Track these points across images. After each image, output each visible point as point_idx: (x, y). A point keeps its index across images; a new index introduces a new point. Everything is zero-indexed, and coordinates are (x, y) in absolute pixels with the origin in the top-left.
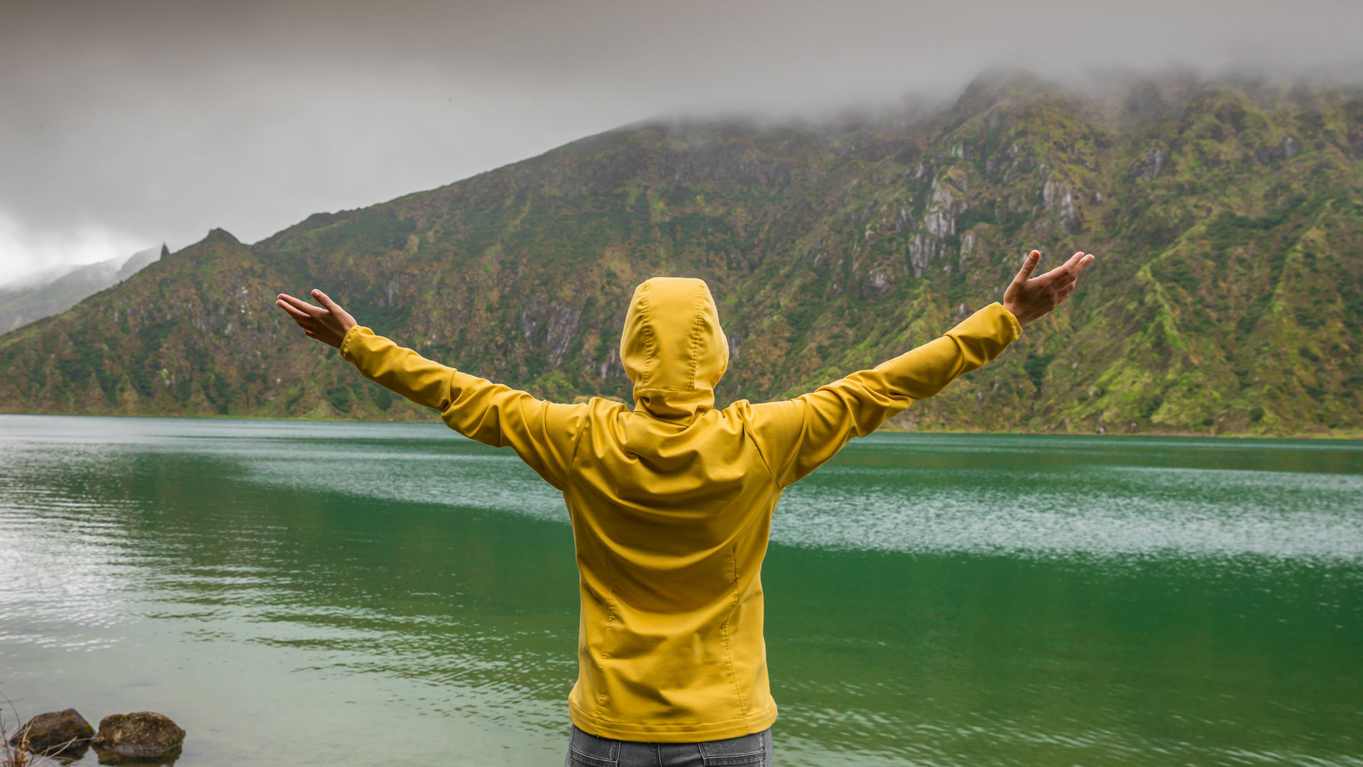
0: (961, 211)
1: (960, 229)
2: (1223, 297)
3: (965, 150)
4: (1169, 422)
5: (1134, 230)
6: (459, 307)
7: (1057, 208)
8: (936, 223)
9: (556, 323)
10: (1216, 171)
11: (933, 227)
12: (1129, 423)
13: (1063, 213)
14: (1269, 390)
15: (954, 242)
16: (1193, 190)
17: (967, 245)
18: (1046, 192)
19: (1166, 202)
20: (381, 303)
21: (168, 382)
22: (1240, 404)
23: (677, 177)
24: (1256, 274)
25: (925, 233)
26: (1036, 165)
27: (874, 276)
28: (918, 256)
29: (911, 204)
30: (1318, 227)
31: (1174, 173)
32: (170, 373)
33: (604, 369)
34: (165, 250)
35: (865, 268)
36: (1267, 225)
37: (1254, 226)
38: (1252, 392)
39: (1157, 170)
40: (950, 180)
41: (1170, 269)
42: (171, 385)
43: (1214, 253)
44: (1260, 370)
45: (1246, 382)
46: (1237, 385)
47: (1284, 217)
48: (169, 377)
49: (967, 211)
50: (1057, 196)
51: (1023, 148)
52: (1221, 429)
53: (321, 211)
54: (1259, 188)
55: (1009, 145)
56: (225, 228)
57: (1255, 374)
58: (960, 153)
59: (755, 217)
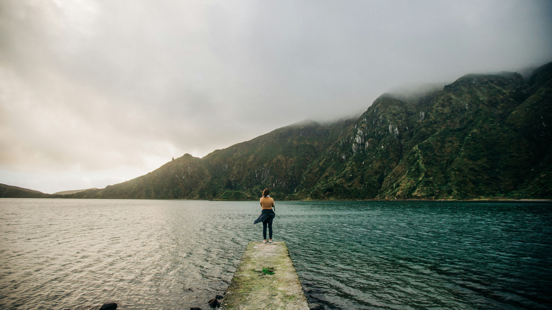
0: (366, 136)
1: (365, 141)
2: (443, 153)
3: (367, 119)
4: (418, 195)
5: (416, 136)
6: (241, 170)
7: (393, 132)
8: (358, 139)
9: (264, 173)
10: (443, 116)
11: (357, 141)
12: (405, 196)
13: (395, 133)
14: (456, 183)
15: (363, 144)
16: (435, 123)
17: (367, 145)
18: (390, 128)
19: (426, 127)
20: (224, 170)
21: (165, 190)
22: (444, 188)
23: (301, 135)
24: (455, 145)
25: (356, 143)
26: (387, 121)
27: (342, 156)
28: (354, 149)
29: (353, 135)
30: (477, 129)
31: (429, 118)
32: (166, 188)
33: (274, 185)
34: (173, 159)
35: (340, 154)
36: (459, 130)
37: (455, 131)
38: (450, 184)
39: (423, 118)
40: (362, 128)
41: (425, 146)
42: (165, 191)
43: (441, 140)
44: (453, 176)
45: (448, 180)
46: (445, 181)
47: (466, 127)
48: (165, 189)
49: (367, 135)
50: (393, 129)
51: (383, 116)
52: (437, 198)
53: (218, 149)
54: (457, 120)
55: (379, 116)
56: (189, 153)
57: (452, 177)
58: (366, 120)
59: (319, 144)
